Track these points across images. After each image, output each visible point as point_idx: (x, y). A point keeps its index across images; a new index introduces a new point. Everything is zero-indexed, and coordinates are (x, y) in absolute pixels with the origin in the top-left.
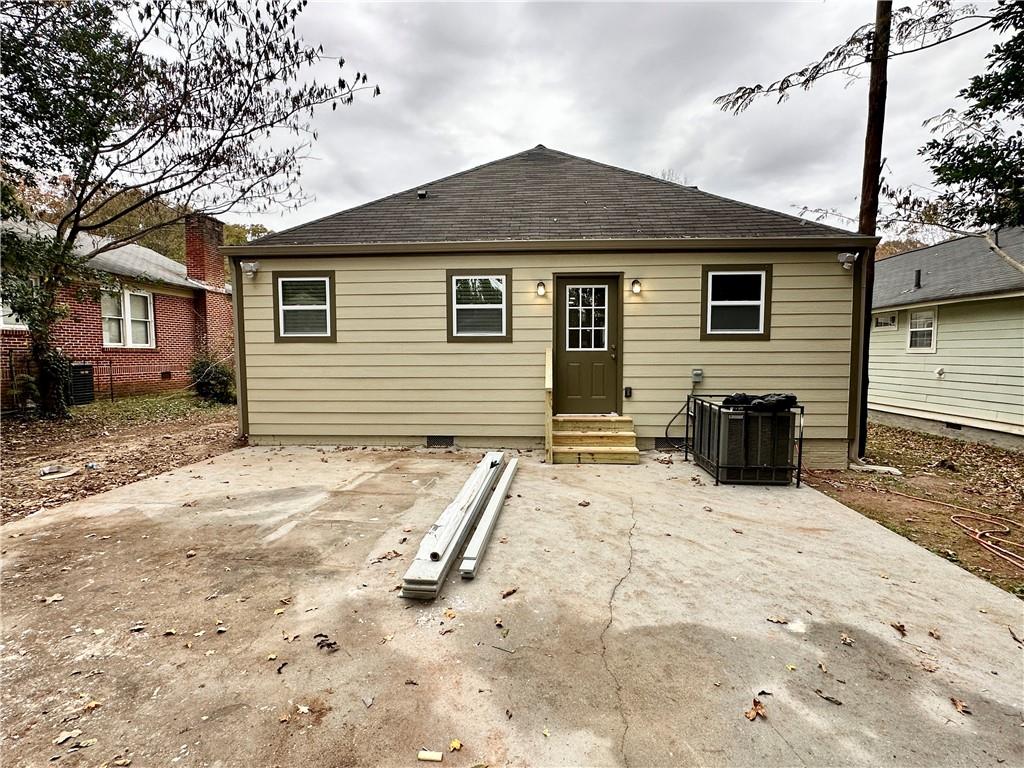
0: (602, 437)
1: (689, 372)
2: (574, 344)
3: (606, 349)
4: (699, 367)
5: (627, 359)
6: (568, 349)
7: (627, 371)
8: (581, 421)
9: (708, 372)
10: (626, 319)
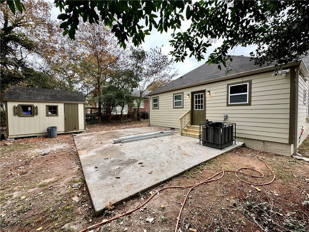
0: (194, 131)
1: (223, 115)
2: (196, 108)
3: (203, 109)
4: (226, 114)
5: (207, 112)
6: (195, 109)
7: (207, 115)
8: (193, 127)
9: (229, 116)
10: (207, 101)
